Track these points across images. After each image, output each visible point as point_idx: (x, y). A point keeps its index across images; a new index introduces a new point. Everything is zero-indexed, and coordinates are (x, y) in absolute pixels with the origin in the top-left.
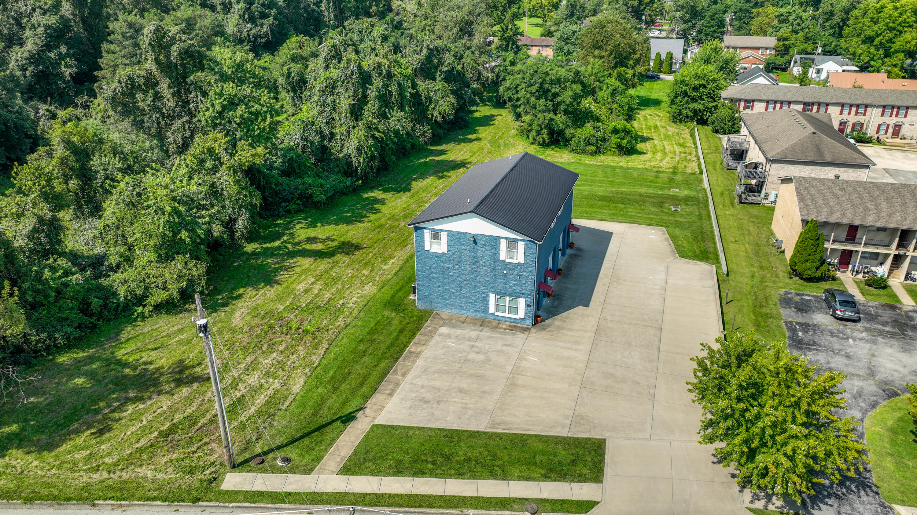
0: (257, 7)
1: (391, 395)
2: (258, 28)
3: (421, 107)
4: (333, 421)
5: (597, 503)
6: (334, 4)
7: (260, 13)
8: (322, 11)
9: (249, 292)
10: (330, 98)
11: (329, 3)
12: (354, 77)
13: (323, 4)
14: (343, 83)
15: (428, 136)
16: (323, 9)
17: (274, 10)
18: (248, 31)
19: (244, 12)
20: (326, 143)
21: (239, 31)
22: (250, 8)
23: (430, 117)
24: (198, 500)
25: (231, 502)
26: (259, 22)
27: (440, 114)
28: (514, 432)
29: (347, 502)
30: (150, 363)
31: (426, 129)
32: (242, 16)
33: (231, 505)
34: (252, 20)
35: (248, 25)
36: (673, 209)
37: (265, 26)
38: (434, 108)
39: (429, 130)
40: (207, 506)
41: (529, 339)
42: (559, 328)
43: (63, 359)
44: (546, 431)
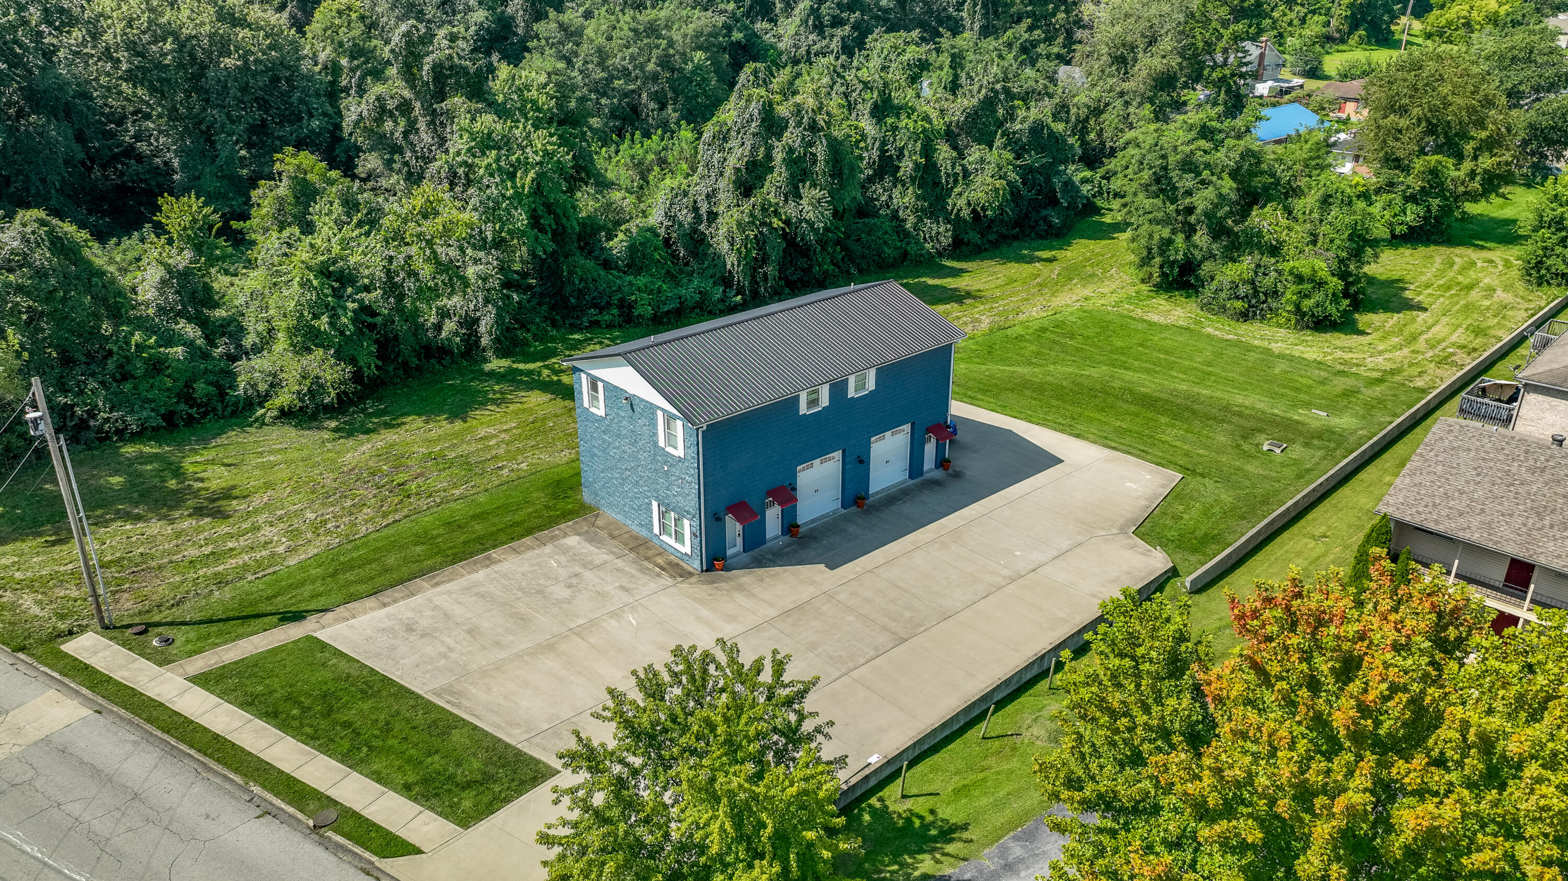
0: (830, 8)
1: (385, 605)
2: (824, 43)
3: (938, 190)
4: (271, 614)
5: (419, 851)
6: (984, 6)
7: (834, 17)
8: (962, 19)
9: (419, 422)
10: (717, 156)
11: (975, 5)
12: (754, 125)
13: (966, 7)
14: (738, 133)
15: (946, 240)
16: (964, 14)
17: (857, 14)
18: (809, 46)
19: (809, 16)
20: (702, 227)
21: (795, 46)
22: (818, 8)
23: (949, 208)
24: (22, 649)
25: (46, 665)
26: (828, 31)
27: (969, 204)
28: (455, 711)
29: (144, 716)
30: (202, 480)
31: (941, 230)
32: (804, 22)
33: (43, 669)
34: (819, 28)
35: (811, 37)
36: (1266, 447)
37: (835, 40)
38: (960, 194)
39: (947, 231)
40: (23, 661)
41: (671, 589)
42: (740, 588)
43: (129, 450)
44: (497, 726)
